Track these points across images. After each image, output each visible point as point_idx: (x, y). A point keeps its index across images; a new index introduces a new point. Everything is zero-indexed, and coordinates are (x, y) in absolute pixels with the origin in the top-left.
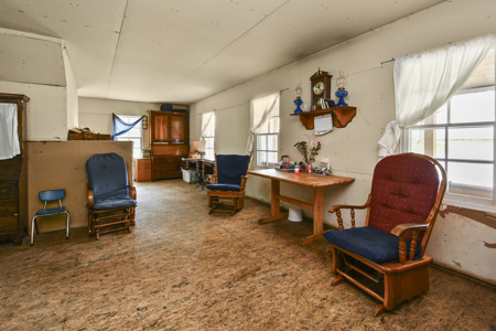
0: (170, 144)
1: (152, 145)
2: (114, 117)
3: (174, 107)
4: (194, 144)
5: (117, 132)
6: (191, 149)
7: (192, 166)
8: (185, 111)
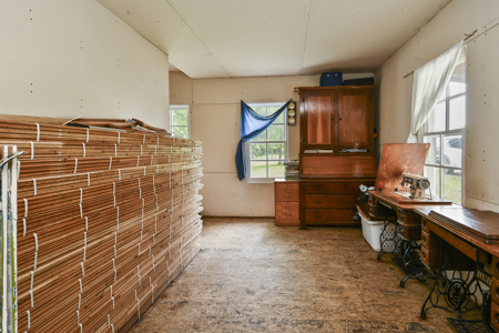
0: (336, 154)
1: (302, 155)
2: (244, 108)
3: (346, 77)
4: (392, 154)
5: (248, 133)
6: (383, 167)
7: (385, 213)
8: (370, 81)
